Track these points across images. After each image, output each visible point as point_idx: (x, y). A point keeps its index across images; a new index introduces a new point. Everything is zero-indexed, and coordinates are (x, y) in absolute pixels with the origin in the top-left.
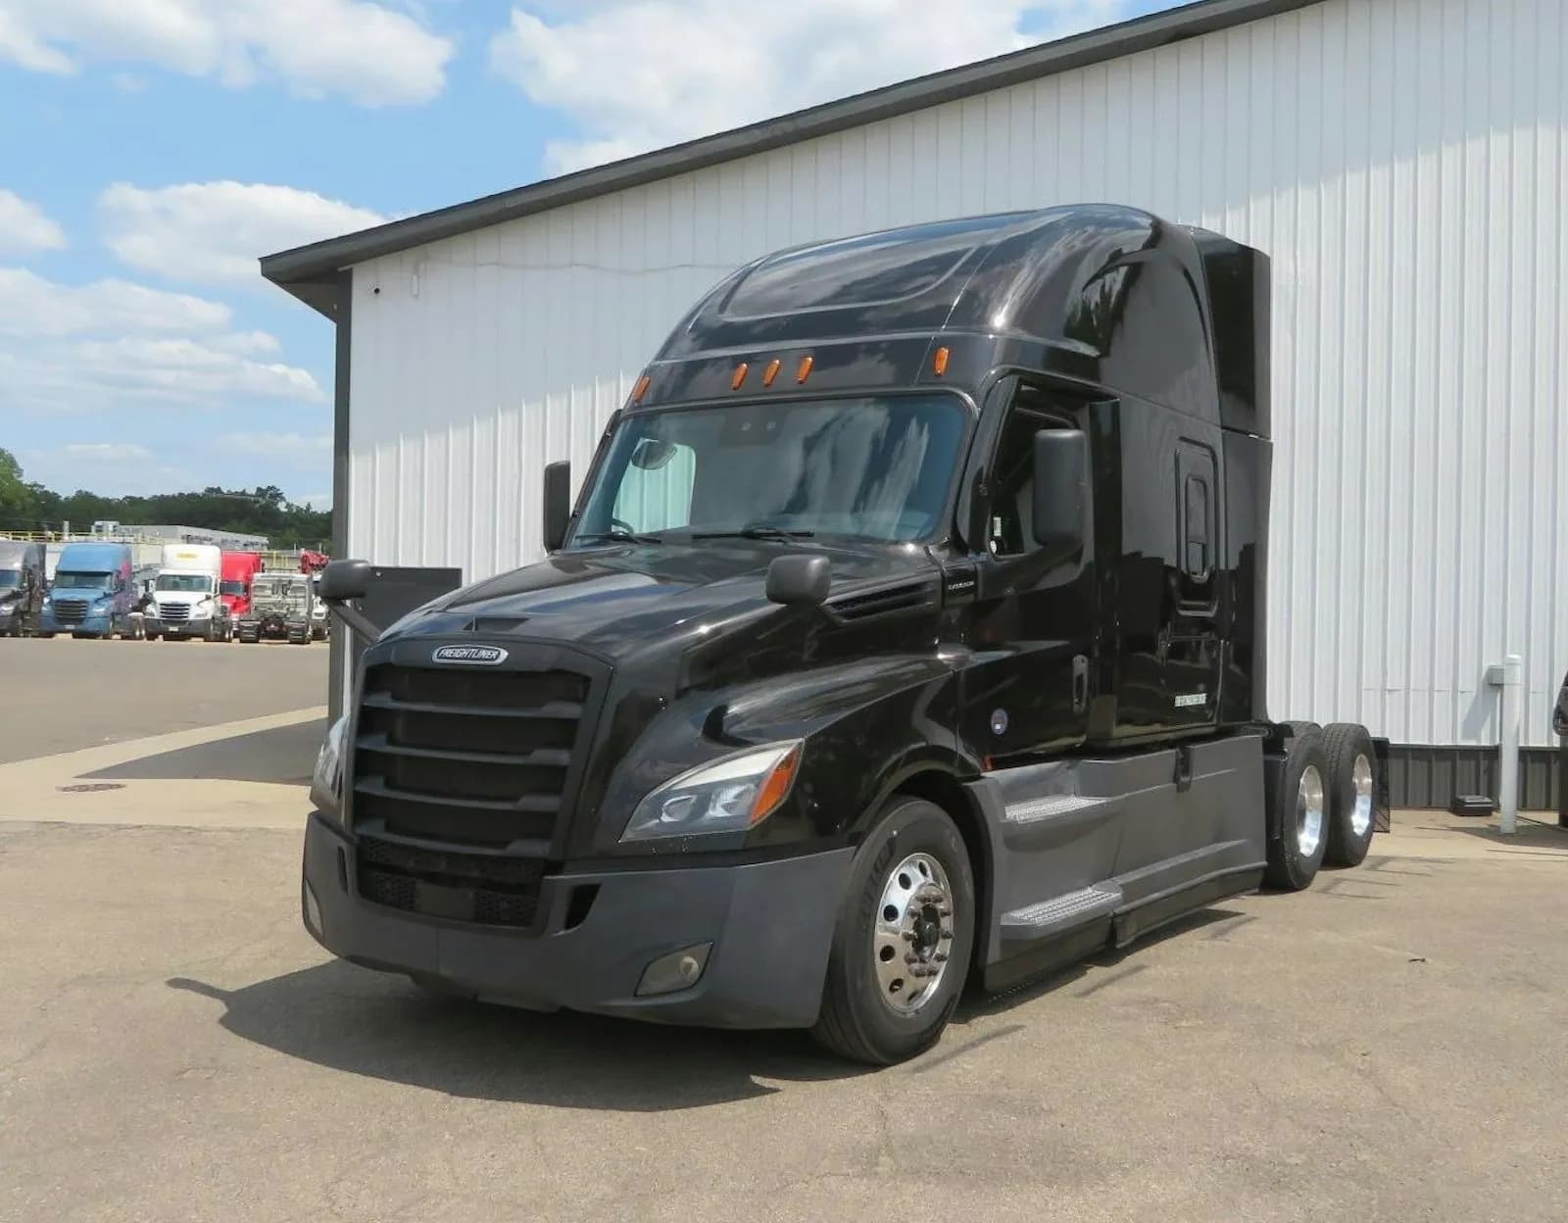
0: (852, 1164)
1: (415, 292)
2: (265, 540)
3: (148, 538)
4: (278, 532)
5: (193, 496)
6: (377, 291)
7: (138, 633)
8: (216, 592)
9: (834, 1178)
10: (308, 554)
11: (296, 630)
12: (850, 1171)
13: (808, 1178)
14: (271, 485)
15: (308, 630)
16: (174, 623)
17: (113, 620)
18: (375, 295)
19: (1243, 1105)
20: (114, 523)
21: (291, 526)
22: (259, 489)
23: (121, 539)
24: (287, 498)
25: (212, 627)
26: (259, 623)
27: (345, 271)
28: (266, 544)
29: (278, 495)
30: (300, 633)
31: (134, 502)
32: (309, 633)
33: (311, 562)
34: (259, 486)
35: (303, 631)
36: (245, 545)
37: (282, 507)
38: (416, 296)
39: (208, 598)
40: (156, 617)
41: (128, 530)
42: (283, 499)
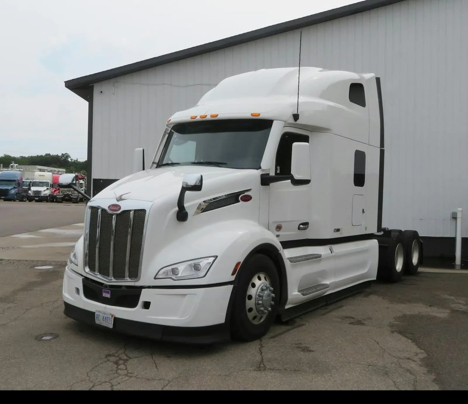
0: (251, 367)
1: (113, 92)
2: (64, 170)
3: (27, 169)
4: (68, 167)
5: (42, 156)
6: (101, 92)
7: (24, 200)
8: (50, 187)
9: (246, 371)
10: (78, 175)
11: (74, 199)
12: (251, 369)
13: (237, 371)
14: (66, 153)
15: (78, 199)
16: (36, 197)
17: (17, 195)
18: (101, 93)
19: (374, 349)
20: (17, 165)
21: (72, 166)
22: (62, 154)
23: (19, 170)
24: (71, 157)
25: (49, 198)
26: (63, 196)
27: (91, 86)
28: (65, 172)
29: (68, 156)
30: (75, 200)
31: (23, 158)
32: (78, 200)
33: (79, 177)
34: (62, 153)
35: (77, 199)
36: (58, 172)
37: (69, 160)
38: (114, 94)
39: (47, 189)
40: (31, 195)
41: (21, 167)
42: (70, 157)
